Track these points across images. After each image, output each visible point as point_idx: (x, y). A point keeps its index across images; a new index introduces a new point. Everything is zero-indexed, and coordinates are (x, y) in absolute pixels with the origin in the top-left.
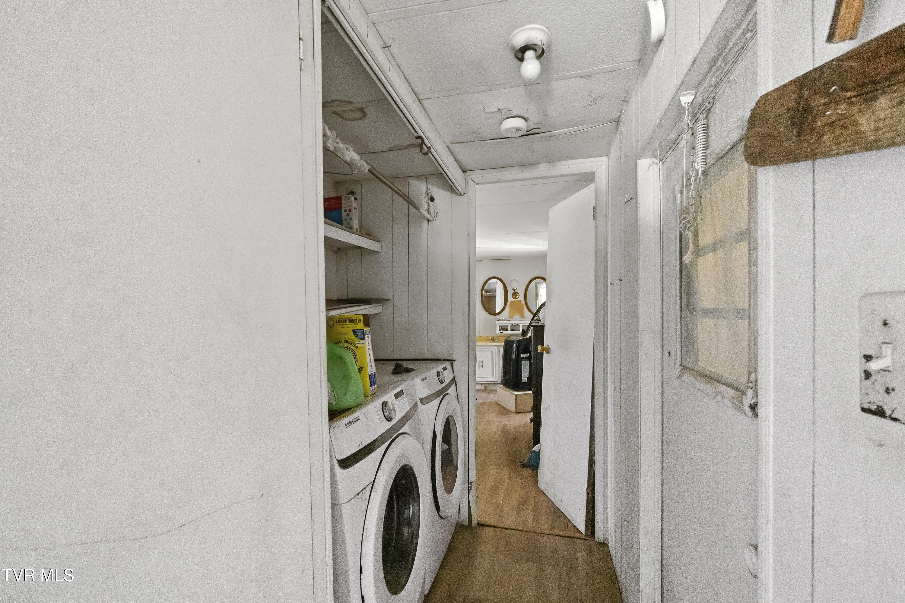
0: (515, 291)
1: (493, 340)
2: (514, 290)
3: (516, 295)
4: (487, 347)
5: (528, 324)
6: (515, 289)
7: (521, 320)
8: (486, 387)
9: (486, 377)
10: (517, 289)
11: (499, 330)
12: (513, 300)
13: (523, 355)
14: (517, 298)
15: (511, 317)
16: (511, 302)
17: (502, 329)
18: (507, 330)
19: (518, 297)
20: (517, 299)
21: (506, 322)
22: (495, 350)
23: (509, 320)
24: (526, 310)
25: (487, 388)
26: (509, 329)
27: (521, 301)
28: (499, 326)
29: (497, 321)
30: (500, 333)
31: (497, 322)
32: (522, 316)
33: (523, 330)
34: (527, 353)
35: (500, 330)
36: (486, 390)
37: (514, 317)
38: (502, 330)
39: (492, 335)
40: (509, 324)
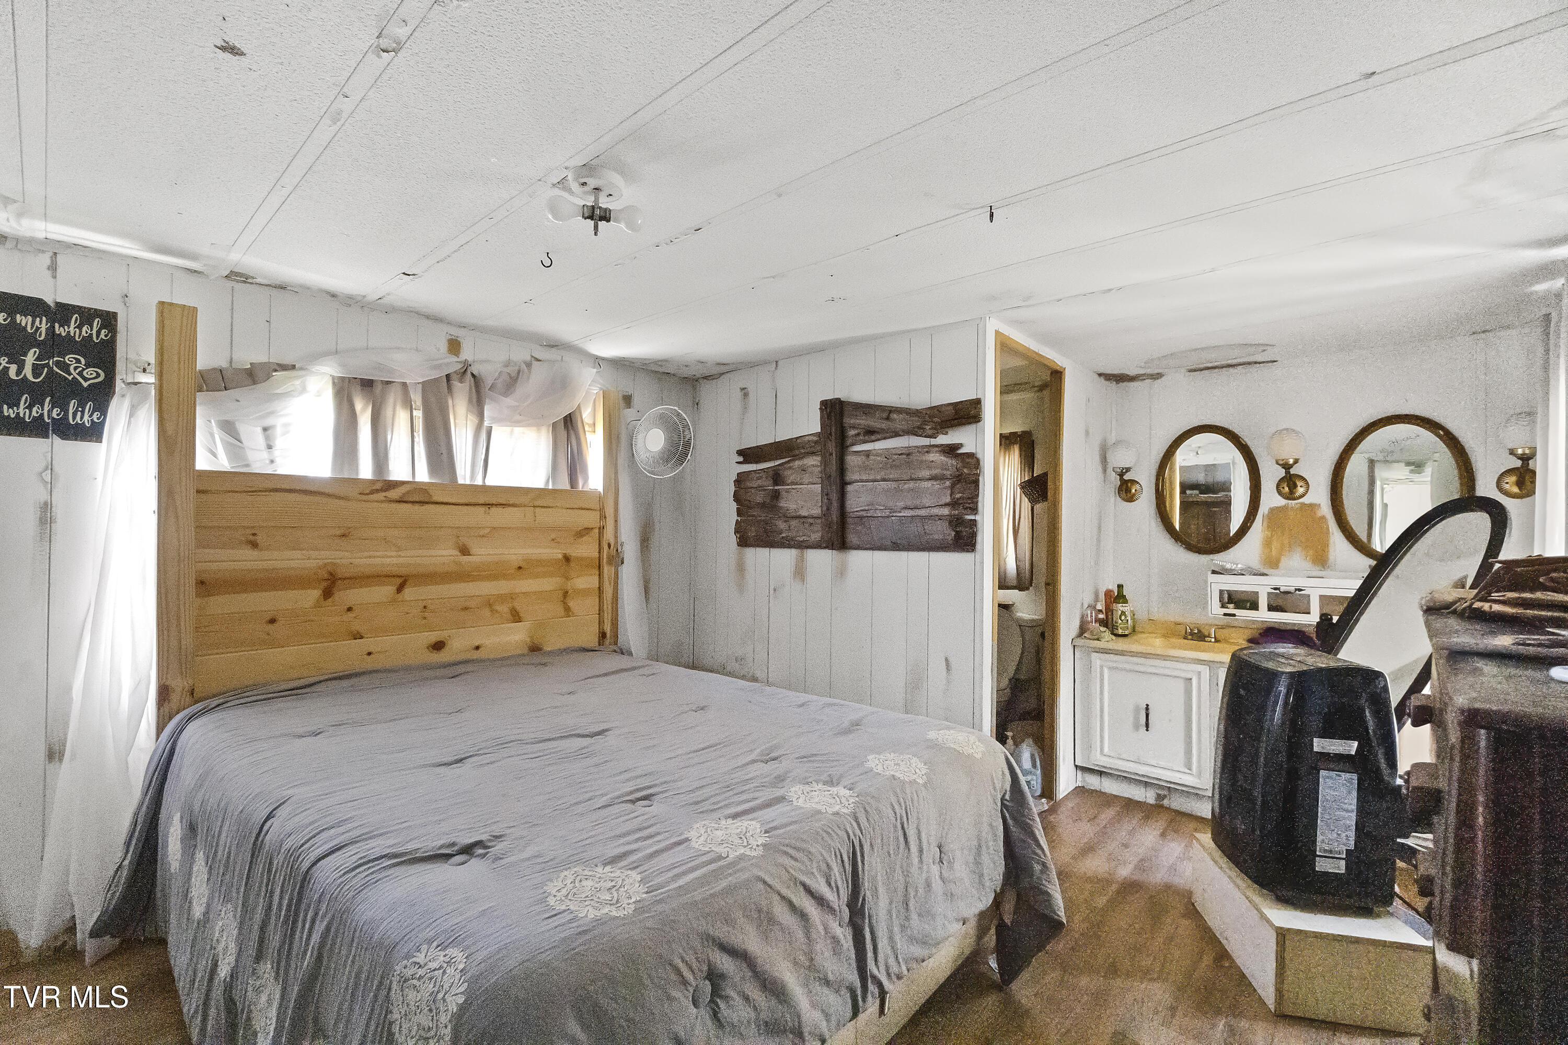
0: (1292, 471)
1: (1198, 636)
2: (1287, 467)
3: (1295, 486)
4: (1168, 664)
5: (1352, 593)
6: (1291, 461)
7: (1314, 574)
8: (1160, 797)
9: (1162, 764)
10: (1296, 461)
11: (1219, 604)
12: (1281, 502)
13: (1319, 745)
14: (1297, 494)
15: (1273, 563)
16: (1272, 510)
17: (1231, 600)
18: (1254, 606)
19: (1300, 490)
20: (1294, 499)
21: (1248, 579)
22: (1199, 678)
23: (1265, 571)
24: (1337, 540)
25: (1166, 802)
26: (1263, 602)
27: (1313, 507)
28: (1221, 592)
29: (1214, 572)
30: (1225, 615)
31: (1212, 578)
32: (1321, 559)
33: (1325, 618)
34: (1346, 736)
35: (1223, 606)
36: (1162, 806)
37: (1284, 562)
38: (1231, 606)
39: (1193, 618)
40: (1262, 587)
